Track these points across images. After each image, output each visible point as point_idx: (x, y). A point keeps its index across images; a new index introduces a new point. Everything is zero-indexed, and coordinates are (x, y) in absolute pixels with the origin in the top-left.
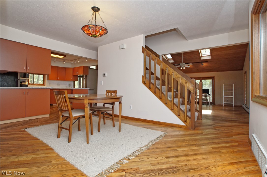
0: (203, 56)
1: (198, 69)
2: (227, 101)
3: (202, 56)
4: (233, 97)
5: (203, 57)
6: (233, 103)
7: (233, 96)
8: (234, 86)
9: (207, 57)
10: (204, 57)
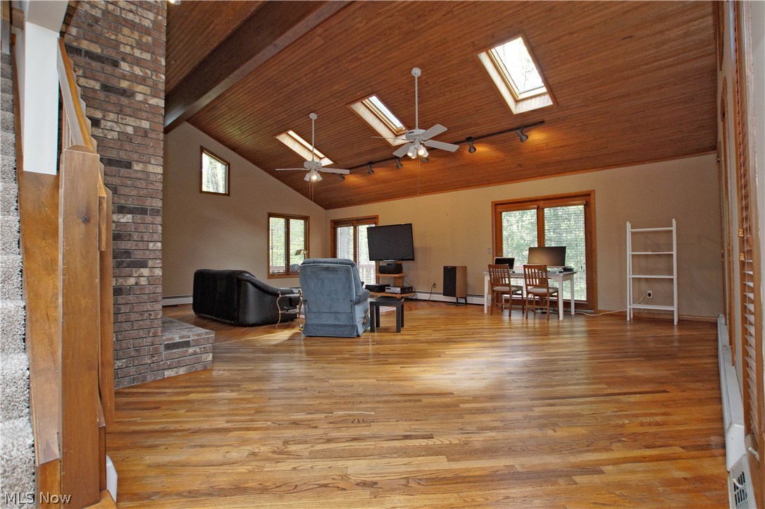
0: (521, 97)
1: (520, 165)
2: (649, 298)
3: (517, 101)
4: (672, 279)
5: (521, 104)
6: (675, 308)
7: (673, 275)
8: (674, 228)
9: (538, 99)
10: (525, 102)
